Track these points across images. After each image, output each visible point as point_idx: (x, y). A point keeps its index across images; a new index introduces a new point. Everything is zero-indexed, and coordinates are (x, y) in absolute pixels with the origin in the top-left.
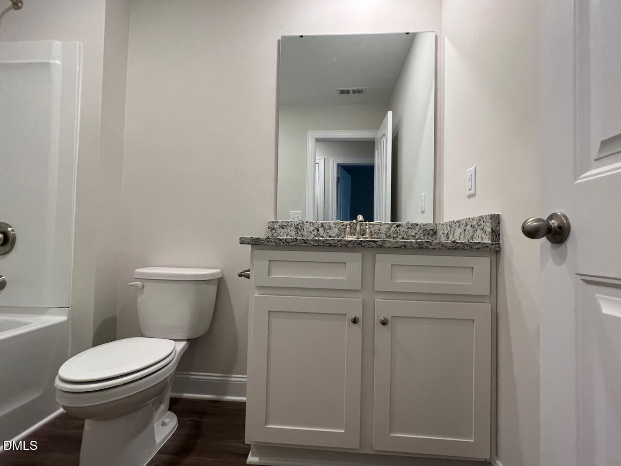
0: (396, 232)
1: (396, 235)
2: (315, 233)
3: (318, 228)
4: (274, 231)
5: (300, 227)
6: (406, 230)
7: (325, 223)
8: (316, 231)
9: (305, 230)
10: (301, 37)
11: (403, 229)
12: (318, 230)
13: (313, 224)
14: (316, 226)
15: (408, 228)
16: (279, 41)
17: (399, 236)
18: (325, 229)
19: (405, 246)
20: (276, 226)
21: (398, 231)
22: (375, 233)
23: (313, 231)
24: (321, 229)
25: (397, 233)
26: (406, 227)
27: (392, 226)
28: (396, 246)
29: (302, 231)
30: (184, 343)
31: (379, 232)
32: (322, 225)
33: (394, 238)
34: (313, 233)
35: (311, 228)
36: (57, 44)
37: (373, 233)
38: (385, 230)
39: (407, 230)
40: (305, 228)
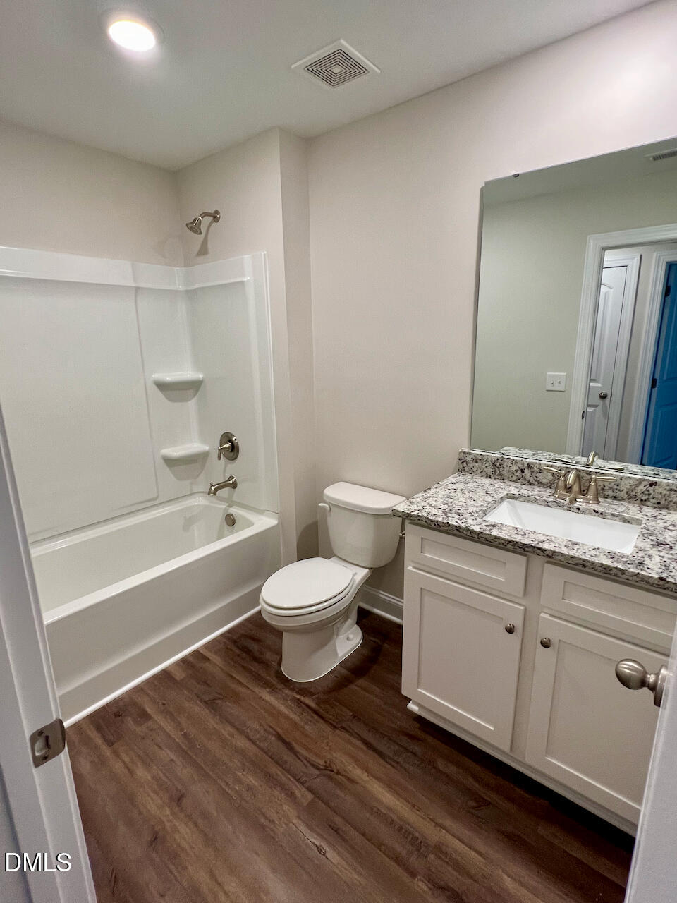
0: (647, 493)
1: (647, 497)
2: (518, 474)
3: (523, 468)
4: (465, 464)
5: (498, 464)
6: (664, 492)
7: (534, 464)
8: (520, 472)
9: (506, 469)
10: (517, 176)
11: (660, 490)
12: (523, 472)
13: (516, 462)
14: (520, 466)
15: (671, 490)
16: (482, 190)
17: (651, 500)
18: (532, 472)
19: (584, 566)
20: (468, 459)
21: (651, 492)
22: (610, 488)
23: (516, 471)
24: (527, 471)
25: (649, 494)
26: (668, 488)
27: (640, 483)
28: (570, 562)
29: (501, 469)
30: (367, 570)
31: (618, 488)
32: (529, 465)
33: (642, 500)
34: (516, 474)
35: (514, 468)
36: (247, 259)
37: (607, 488)
38: (629, 487)
39: (668, 493)
40: (505, 466)
